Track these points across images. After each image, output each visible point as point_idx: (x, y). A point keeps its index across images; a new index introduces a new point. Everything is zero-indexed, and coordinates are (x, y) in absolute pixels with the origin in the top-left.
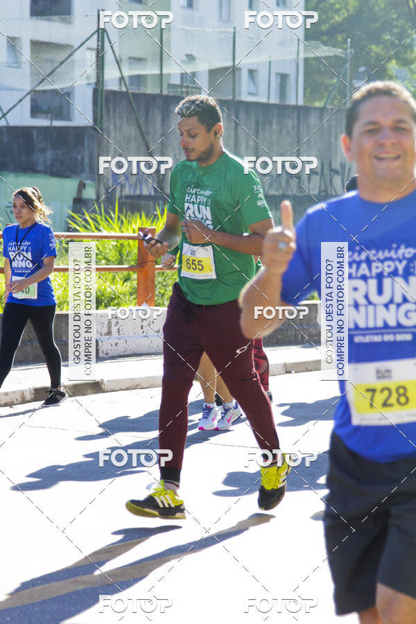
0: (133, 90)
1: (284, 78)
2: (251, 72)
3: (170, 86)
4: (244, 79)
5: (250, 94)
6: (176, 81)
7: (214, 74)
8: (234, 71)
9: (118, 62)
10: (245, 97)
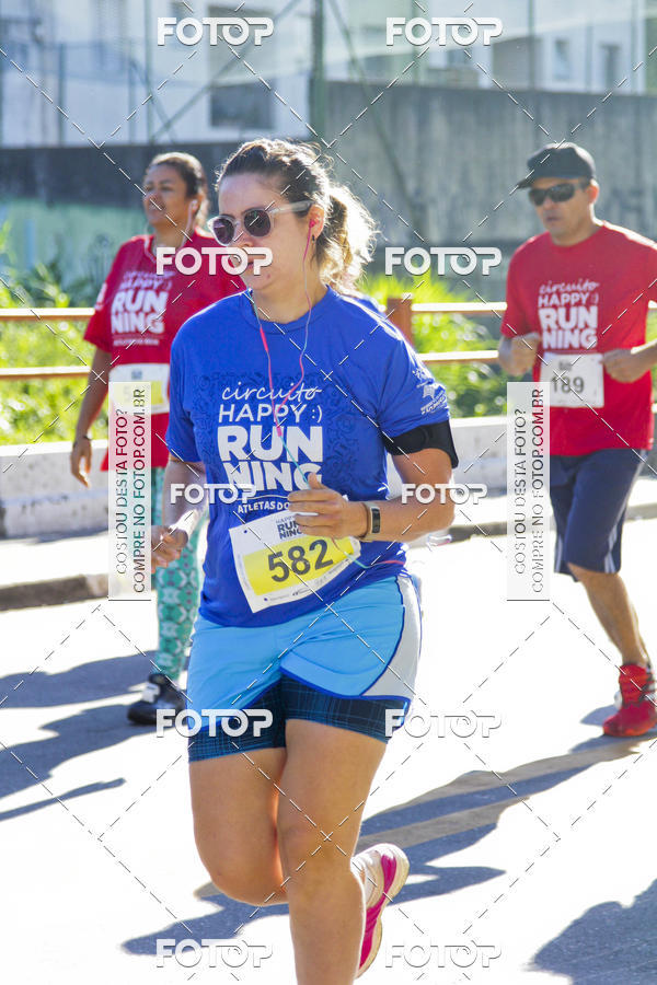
0: (372, 78)
1: (612, 52)
2: (561, 45)
3: (432, 71)
4: (548, 54)
5: (560, 78)
6: (439, 61)
7: (501, 48)
8: (530, 43)
9: (347, 34)
10: (550, 83)
